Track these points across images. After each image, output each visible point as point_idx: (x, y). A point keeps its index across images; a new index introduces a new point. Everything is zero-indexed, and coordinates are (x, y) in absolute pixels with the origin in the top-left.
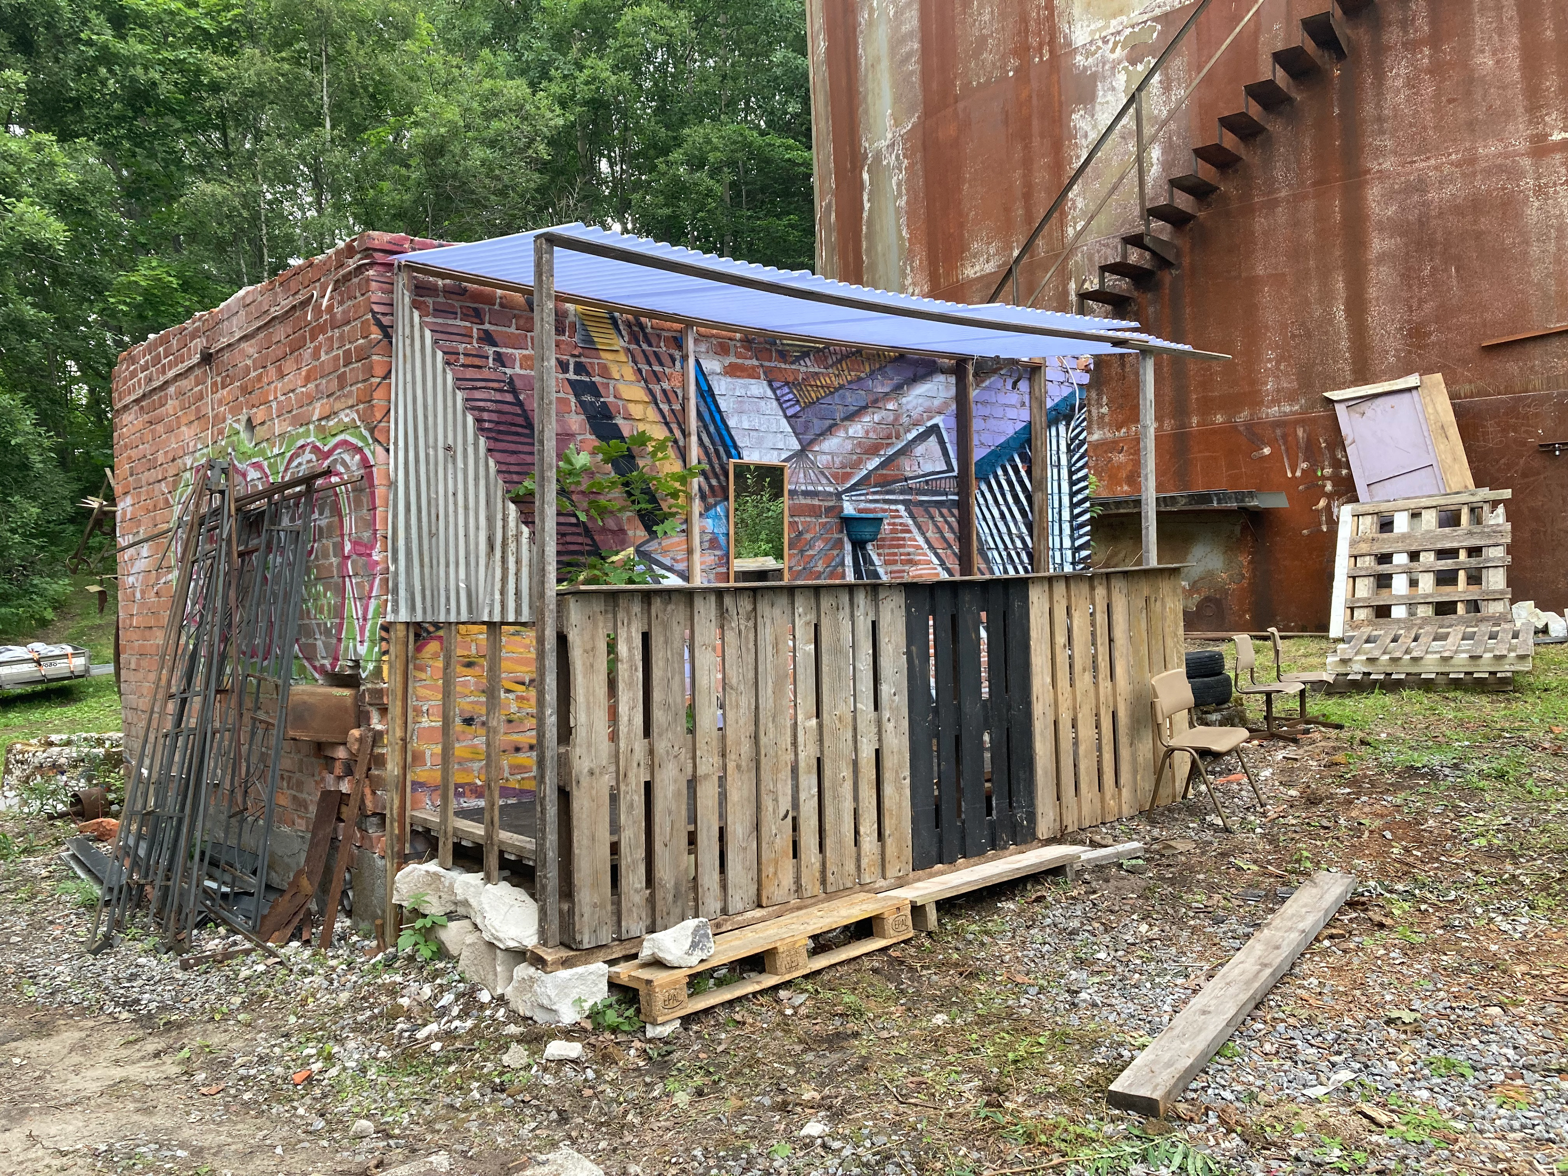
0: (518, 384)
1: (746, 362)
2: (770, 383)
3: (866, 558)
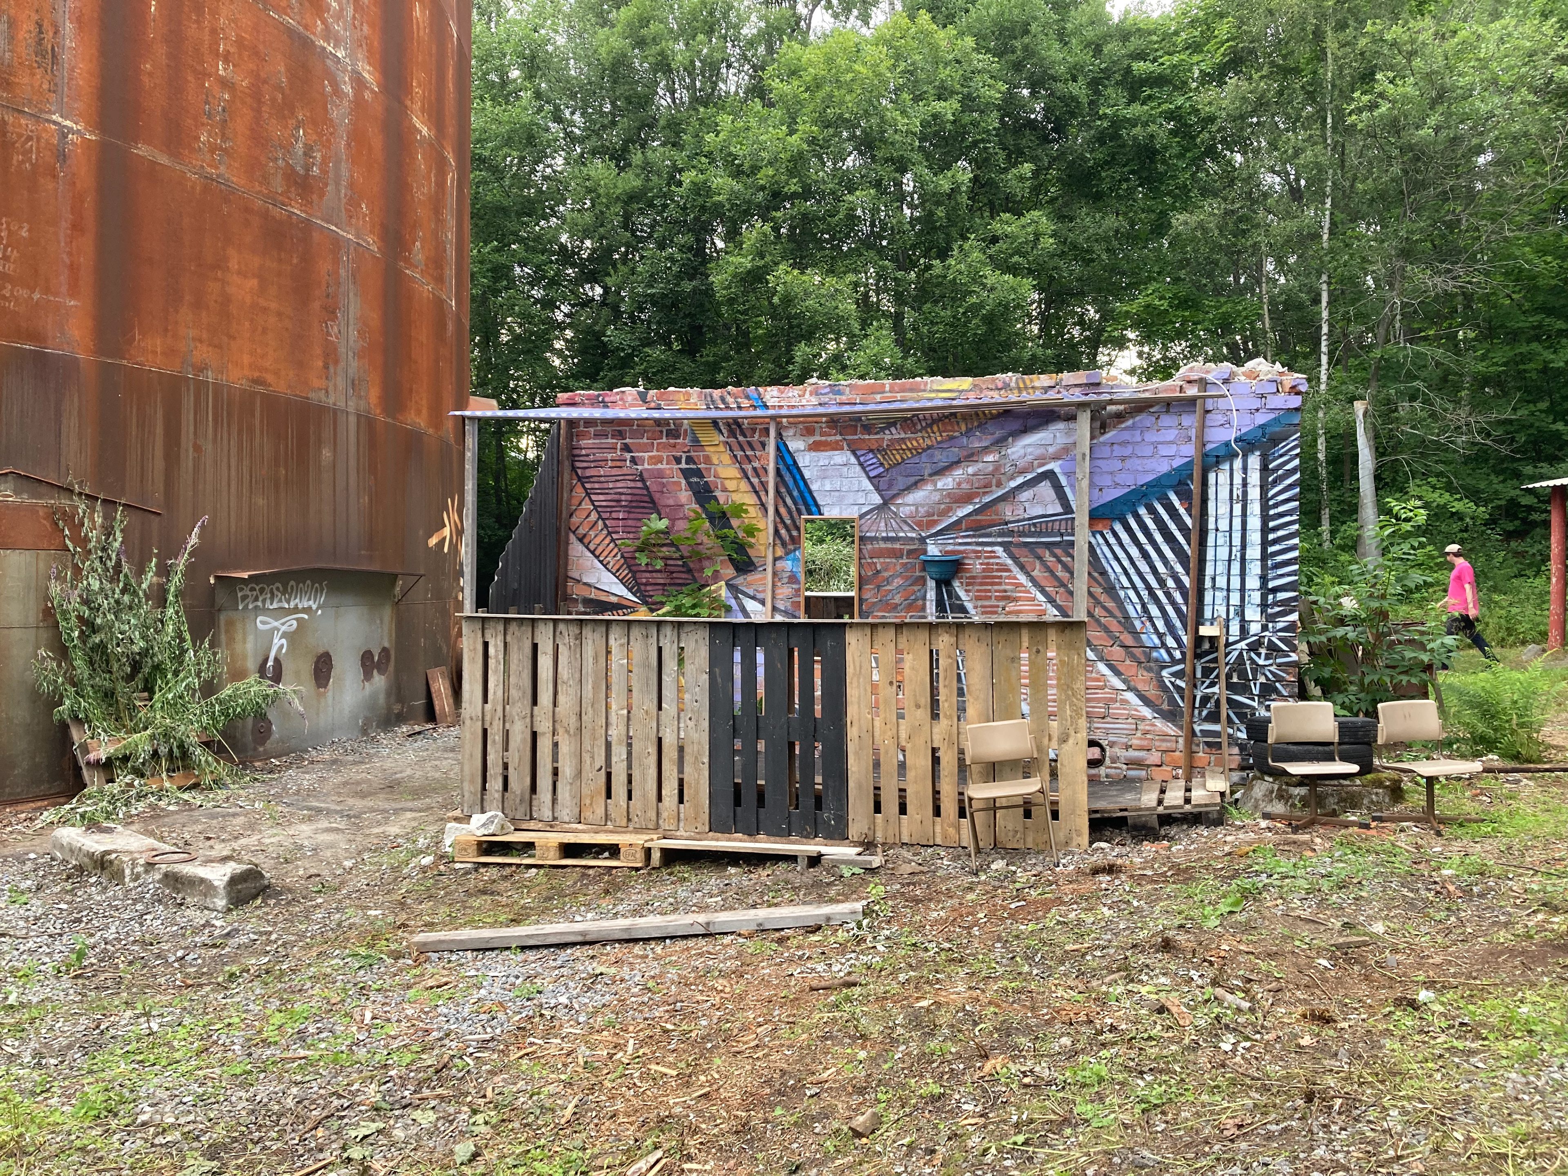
0: (645, 475)
1: (829, 439)
2: (854, 452)
3: (951, 594)
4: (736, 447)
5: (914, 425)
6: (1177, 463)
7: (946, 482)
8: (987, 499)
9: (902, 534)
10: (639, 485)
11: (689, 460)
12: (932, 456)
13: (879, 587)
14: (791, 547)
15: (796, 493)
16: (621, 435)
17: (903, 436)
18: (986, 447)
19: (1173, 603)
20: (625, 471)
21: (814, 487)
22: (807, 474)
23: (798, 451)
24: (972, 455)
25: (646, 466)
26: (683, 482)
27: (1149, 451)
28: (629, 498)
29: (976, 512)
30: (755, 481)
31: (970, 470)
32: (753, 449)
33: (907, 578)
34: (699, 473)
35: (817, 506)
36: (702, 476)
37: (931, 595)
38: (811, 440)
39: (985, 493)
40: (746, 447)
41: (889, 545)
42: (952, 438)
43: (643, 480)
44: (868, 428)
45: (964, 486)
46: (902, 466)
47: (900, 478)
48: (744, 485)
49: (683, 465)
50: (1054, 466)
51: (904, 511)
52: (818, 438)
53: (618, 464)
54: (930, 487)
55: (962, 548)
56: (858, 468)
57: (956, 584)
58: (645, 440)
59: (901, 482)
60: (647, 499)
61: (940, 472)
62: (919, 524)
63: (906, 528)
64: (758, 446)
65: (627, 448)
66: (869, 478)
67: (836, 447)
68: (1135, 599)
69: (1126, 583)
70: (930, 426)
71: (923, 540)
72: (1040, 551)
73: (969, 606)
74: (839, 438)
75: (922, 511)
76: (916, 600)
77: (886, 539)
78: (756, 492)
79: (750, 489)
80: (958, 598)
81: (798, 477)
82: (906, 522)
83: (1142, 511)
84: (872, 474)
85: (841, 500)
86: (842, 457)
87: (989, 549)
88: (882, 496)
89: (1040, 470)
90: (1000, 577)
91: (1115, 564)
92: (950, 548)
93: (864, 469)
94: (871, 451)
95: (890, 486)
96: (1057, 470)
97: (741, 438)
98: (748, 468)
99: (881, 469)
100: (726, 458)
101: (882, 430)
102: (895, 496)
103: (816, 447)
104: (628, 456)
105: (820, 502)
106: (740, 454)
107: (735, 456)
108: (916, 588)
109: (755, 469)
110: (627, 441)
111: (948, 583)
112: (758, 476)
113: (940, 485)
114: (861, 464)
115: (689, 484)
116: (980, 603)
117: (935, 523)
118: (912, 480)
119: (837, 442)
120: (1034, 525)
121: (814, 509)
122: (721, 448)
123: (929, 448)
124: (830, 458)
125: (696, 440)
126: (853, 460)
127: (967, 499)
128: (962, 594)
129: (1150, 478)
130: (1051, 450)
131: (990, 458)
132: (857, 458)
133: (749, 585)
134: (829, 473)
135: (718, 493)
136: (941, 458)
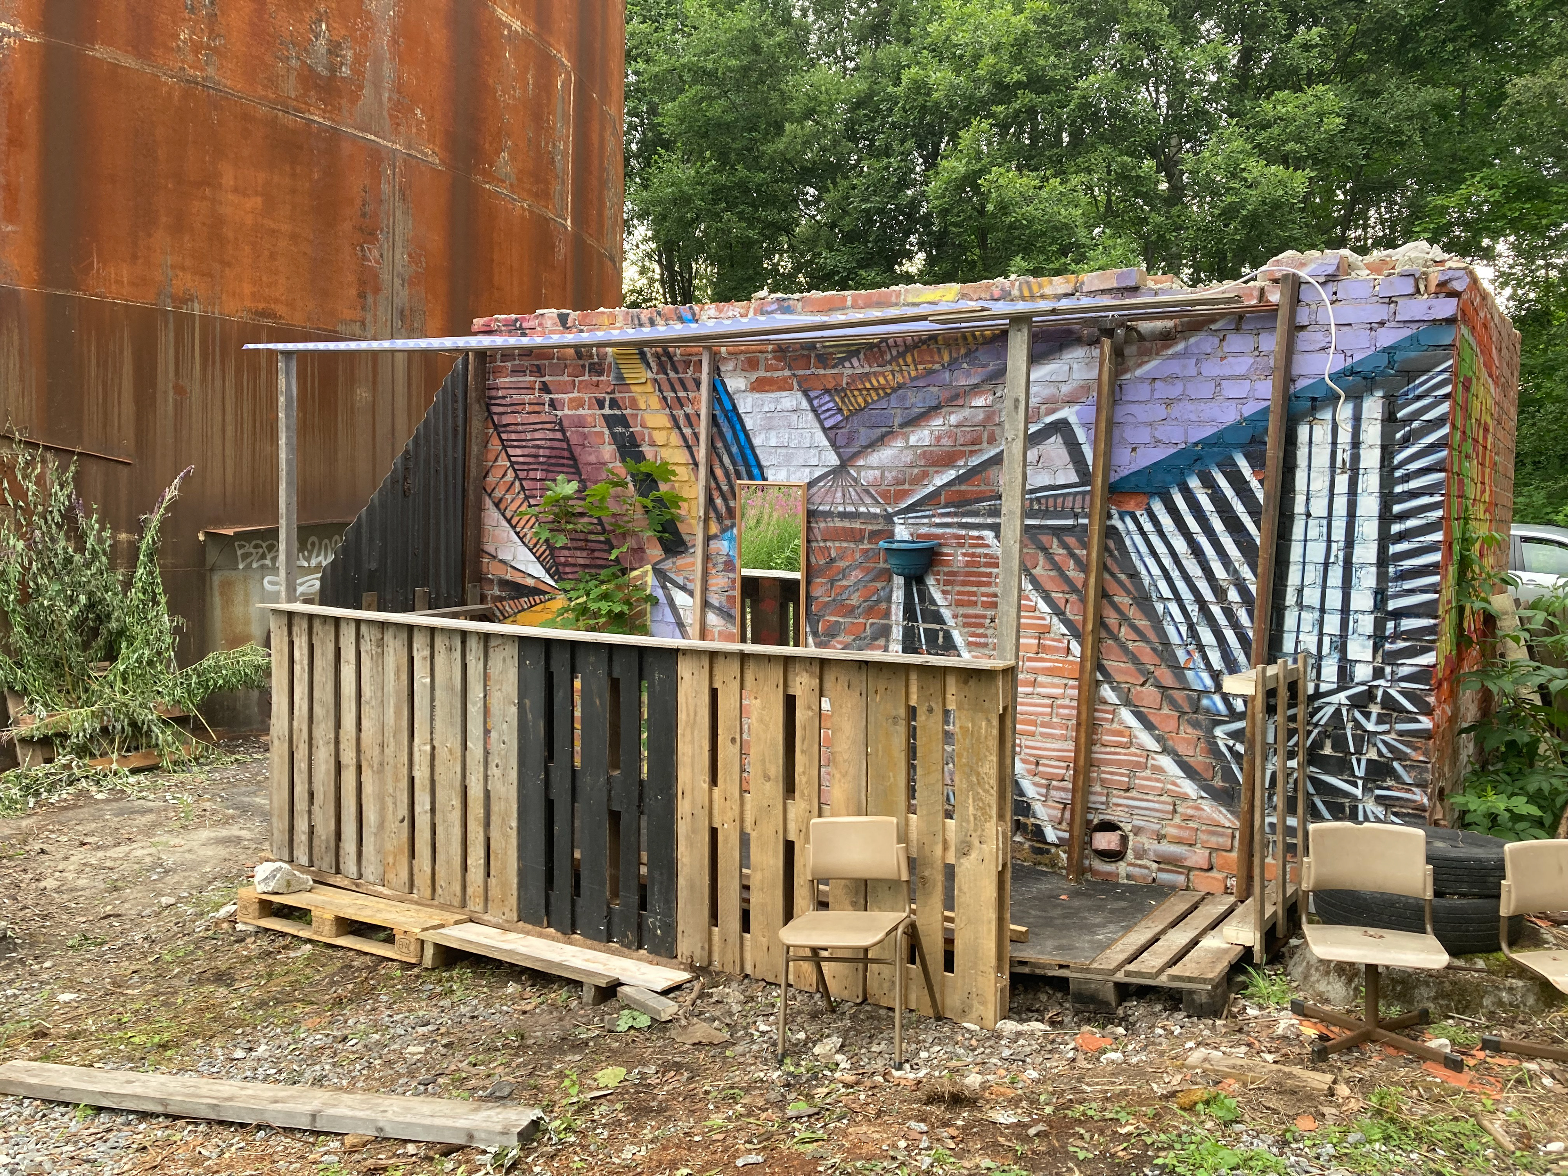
0: (566, 423)
1: (776, 374)
2: (805, 393)
3: (924, 595)
4: (666, 386)
5: (882, 353)
6: (1250, 409)
7: (921, 437)
8: (975, 461)
9: (862, 509)
10: (559, 435)
11: (614, 404)
12: (903, 398)
13: (832, 582)
14: (728, 522)
15: (735, 449)
16: (539, 371)
17: (867, 369)
18: (976, 386)
19: (1235, 625)
20: (544, 418)
21: (757, 441)
22: (749, 424)
23: (738, 391)
24: (956, 396)
25: (567, 412)
26: (607, 432)
27: (1207, 390)
28: (547, 452)
29: (959, 479)
30: (687, 431)
31: (953, 419)
32: (685, 389)
33: (868, 571)
34: (623, 421)
35: (760, 467)
36: (627, 425)
37: (898, 596)
38: (754, 376)
39: (972, 452)
40: (678, 386)
41: (847, 524)
42: (931, 372)
43: (563, 430)
44: (824, 360)
45: (944, 441)
46: (865, 414)
47: (862, 430)
48: (675, 438)
49: (607, 411)
50: (1068, 413)
51: (867, 477)
52: (762, 373)
53: (537, 408)
54: (899, 443)
55: (940, 531)
56: (810, 416)
57: (930, 581)
58: (566, 378)
59: (864, 435)
60: (566, 454)
61: (914, 421)
62: (885, 495)
63: (868, 501)
64: (691, 385)
65: (545, 388)
66: (824, 430)
67: (783, 386)
68: (1178, 616)
69: (1166, 592)
70: (902, 355)
71: (889, 518)
72: (1045, 539)
73: (946, 613)
74: (787, 373)
75: (889, 476)
76: (879, 601)
77: (844, 515)
78: (689, 447)
79: (681, 442)
80: (933, 602)
81: (738, 427)
82: (868, 492)
83: (1194, 483)
84: (828, 424)
85: (788, 458)
86: (792, 400)
87: (975, 533)
88: (839, 455)
89: (1049, 419)
90: (989, 575)
91: (1151, 562)
92: (924, 530)
93: (817, 416)
94: (827, 391)
95: (850, 440)
96: (1073, 419)
97: (672, 374)
98: (679, 413)
99: (839, 418)
100: (655, 401)
101: (842, 361)
102: (856, 455)
103: (759, 386)
104: (547, 398)
105: (764, 463)
106: (670, 395)
107: (665, 398)
108: (879, 585)
109: (687, 416)
110: (547, 378)
111: (920, 581)
112: (691, 425)
113: (913, 440)
114: (814, 410)
115: (613, 435)
116: (961, 611)
117: (905, 494)
118: (879, 432)
119: (785, 379)
120: (1038, 499)
121: (756, 471)
122: (649, 388)
123: (900, 387)
124: (777, 400)
125: (620, 377)
126: (805, 404)
127: (947, 460)
128: (938, 596)
129: (1208, 431)
130: (1065, 389)
131: (980, 401)
132: (810, 401)
133: (679, 571)
134: (775, 422)
135: (646, 449)
136: (916, 401)
